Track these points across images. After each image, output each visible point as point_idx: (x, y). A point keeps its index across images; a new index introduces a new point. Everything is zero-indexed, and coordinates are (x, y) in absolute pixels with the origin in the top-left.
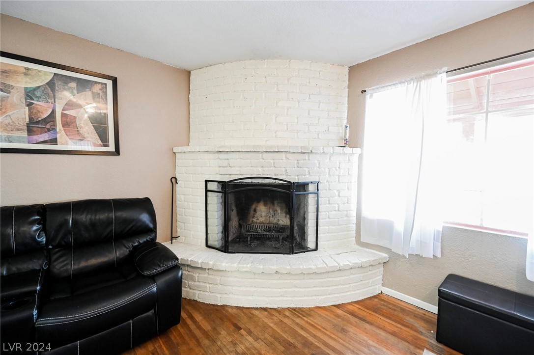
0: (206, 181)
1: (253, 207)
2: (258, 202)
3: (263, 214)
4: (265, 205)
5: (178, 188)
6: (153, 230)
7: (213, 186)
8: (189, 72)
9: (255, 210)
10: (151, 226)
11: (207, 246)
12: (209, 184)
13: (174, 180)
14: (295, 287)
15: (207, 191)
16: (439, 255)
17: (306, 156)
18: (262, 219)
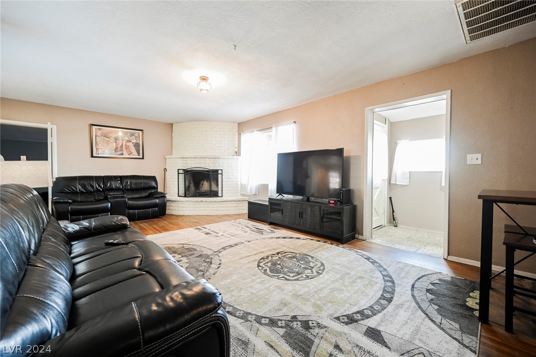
0: (178, 170)
1: (202, 183)
2: (204, 180)
3: (206, 186)
4: (207, 181)
5: (167, 173)
6: (157, 188)
7: (181, 171)
8: (172, 124)
9: (203, 184)
10: (156, 186)
11: (178, 196)
12: (179, 171)
13: (165, 170)
14: (209, 207)
15: (178, 173)
16: (257, 193)
17: (217, 160)
18: (206, 188)
